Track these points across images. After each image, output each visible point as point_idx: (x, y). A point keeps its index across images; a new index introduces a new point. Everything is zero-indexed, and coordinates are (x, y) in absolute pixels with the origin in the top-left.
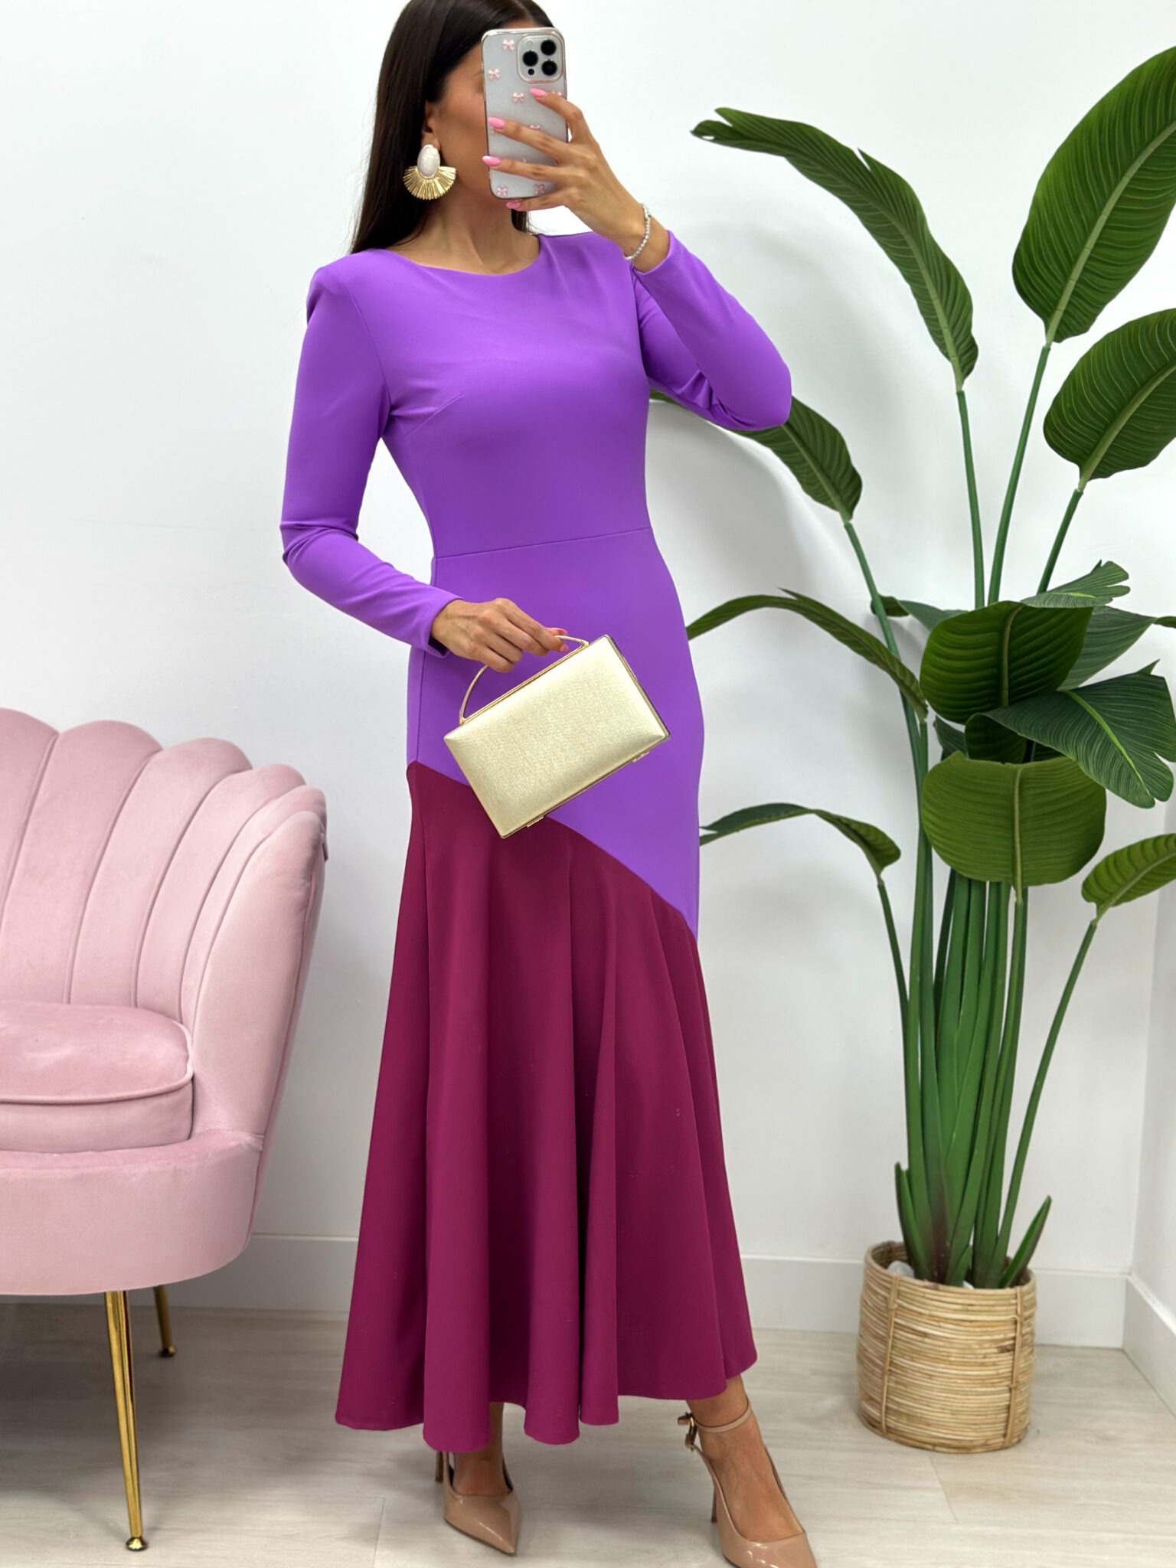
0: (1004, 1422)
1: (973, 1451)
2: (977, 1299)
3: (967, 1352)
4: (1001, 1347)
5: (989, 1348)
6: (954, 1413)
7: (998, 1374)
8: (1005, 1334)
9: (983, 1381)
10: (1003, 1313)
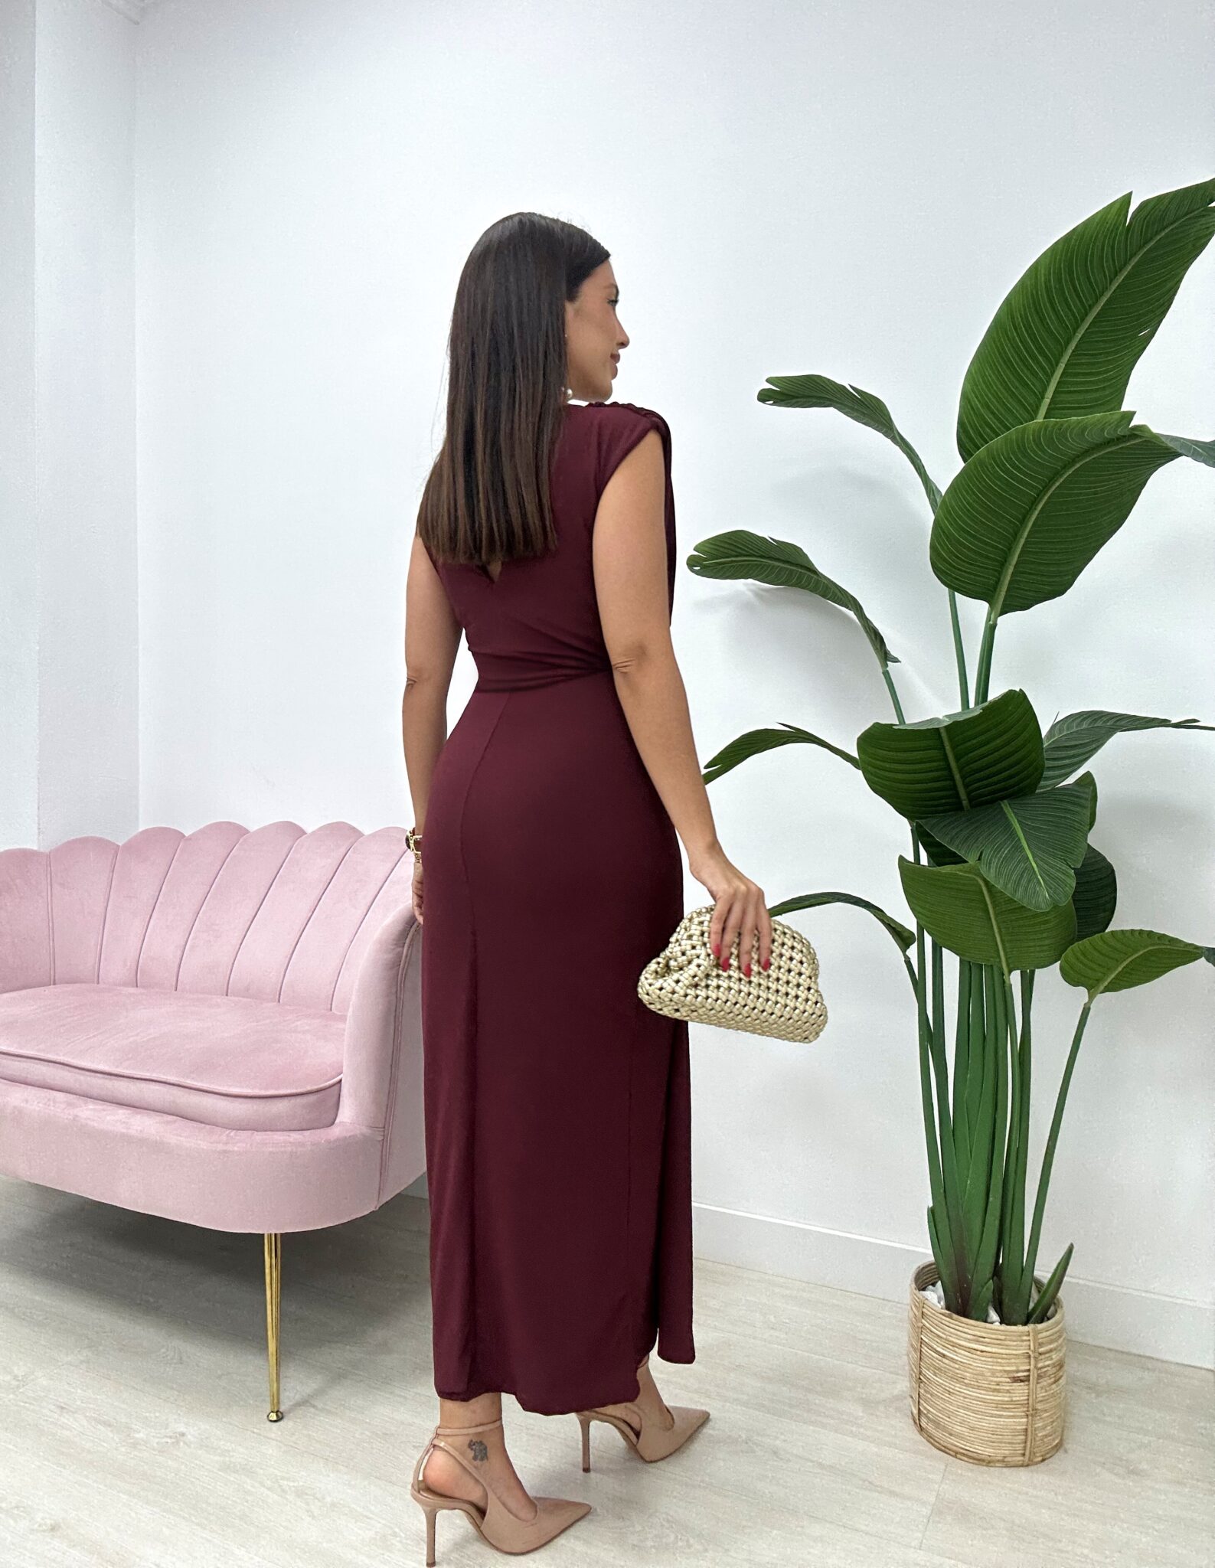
0: (1022, 1443)
1: (992, 1464)
2: (985, 1333)
3: (980, 1377)
4: (1014, 1377)
5: (1001, 1377)
6: (972, 1429)
7: (1012, 1401)
8: (1017, 1367)
9: (998, 1405)
10: (1015, 1348)
